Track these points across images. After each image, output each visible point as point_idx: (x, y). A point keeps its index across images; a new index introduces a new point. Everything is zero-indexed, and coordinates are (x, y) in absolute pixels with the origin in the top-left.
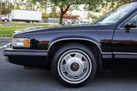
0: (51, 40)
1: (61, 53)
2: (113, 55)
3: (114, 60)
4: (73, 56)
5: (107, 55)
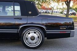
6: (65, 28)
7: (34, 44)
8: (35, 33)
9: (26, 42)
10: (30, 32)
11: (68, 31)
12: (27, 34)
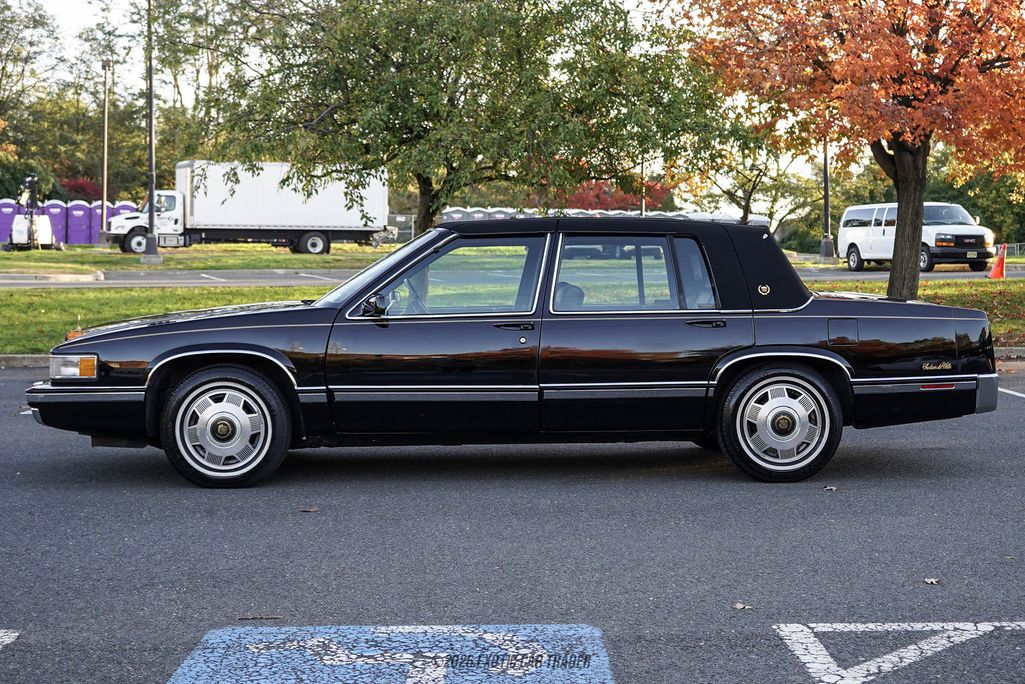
0: (151, 359)
1: (183, 393)
2: (330, 393)
3: (332, 408)
4: (218, 399)
5: (312, 394)
6: (947, 366)
7: (788, 453)
8: (793, 395)
9: (747, 446)
10: (768, 389)
11: (962, 381)
12: (752, 403)
